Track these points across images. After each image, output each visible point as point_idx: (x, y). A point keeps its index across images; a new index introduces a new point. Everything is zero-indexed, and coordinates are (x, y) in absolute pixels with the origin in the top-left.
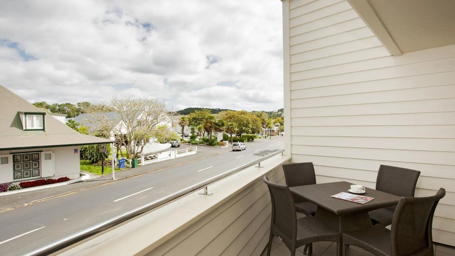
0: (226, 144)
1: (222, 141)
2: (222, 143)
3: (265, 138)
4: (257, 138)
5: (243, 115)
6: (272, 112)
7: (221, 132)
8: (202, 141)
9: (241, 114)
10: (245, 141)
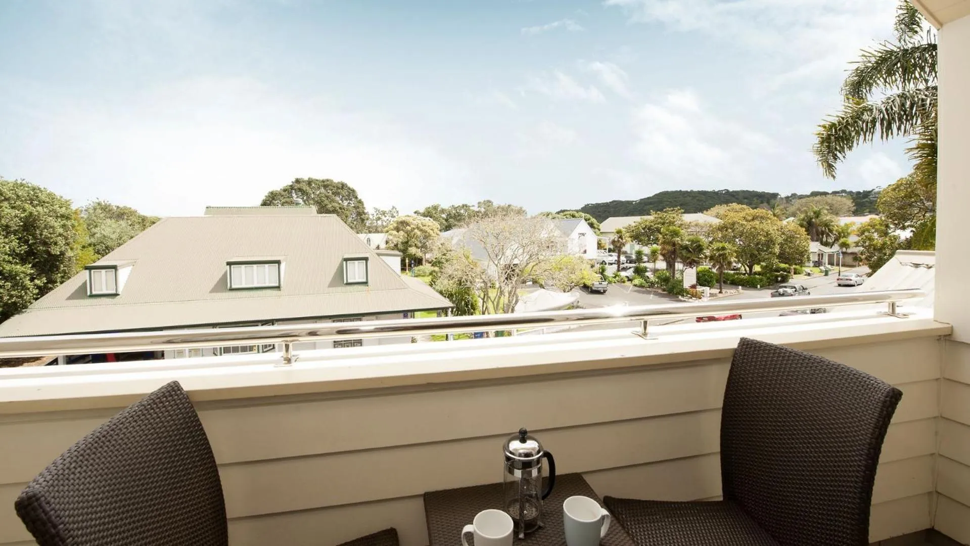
0: (703, 293)
1: (693, 287)
2: (695, 291)
3: (824, 274)
4: (799, 274)
5: (757, 223)
6: (870, 192)
7: (692, 268)
8: (657, 280)
9: (753, 220)
10: (759, 286)
